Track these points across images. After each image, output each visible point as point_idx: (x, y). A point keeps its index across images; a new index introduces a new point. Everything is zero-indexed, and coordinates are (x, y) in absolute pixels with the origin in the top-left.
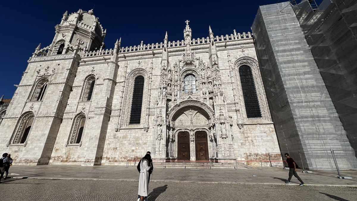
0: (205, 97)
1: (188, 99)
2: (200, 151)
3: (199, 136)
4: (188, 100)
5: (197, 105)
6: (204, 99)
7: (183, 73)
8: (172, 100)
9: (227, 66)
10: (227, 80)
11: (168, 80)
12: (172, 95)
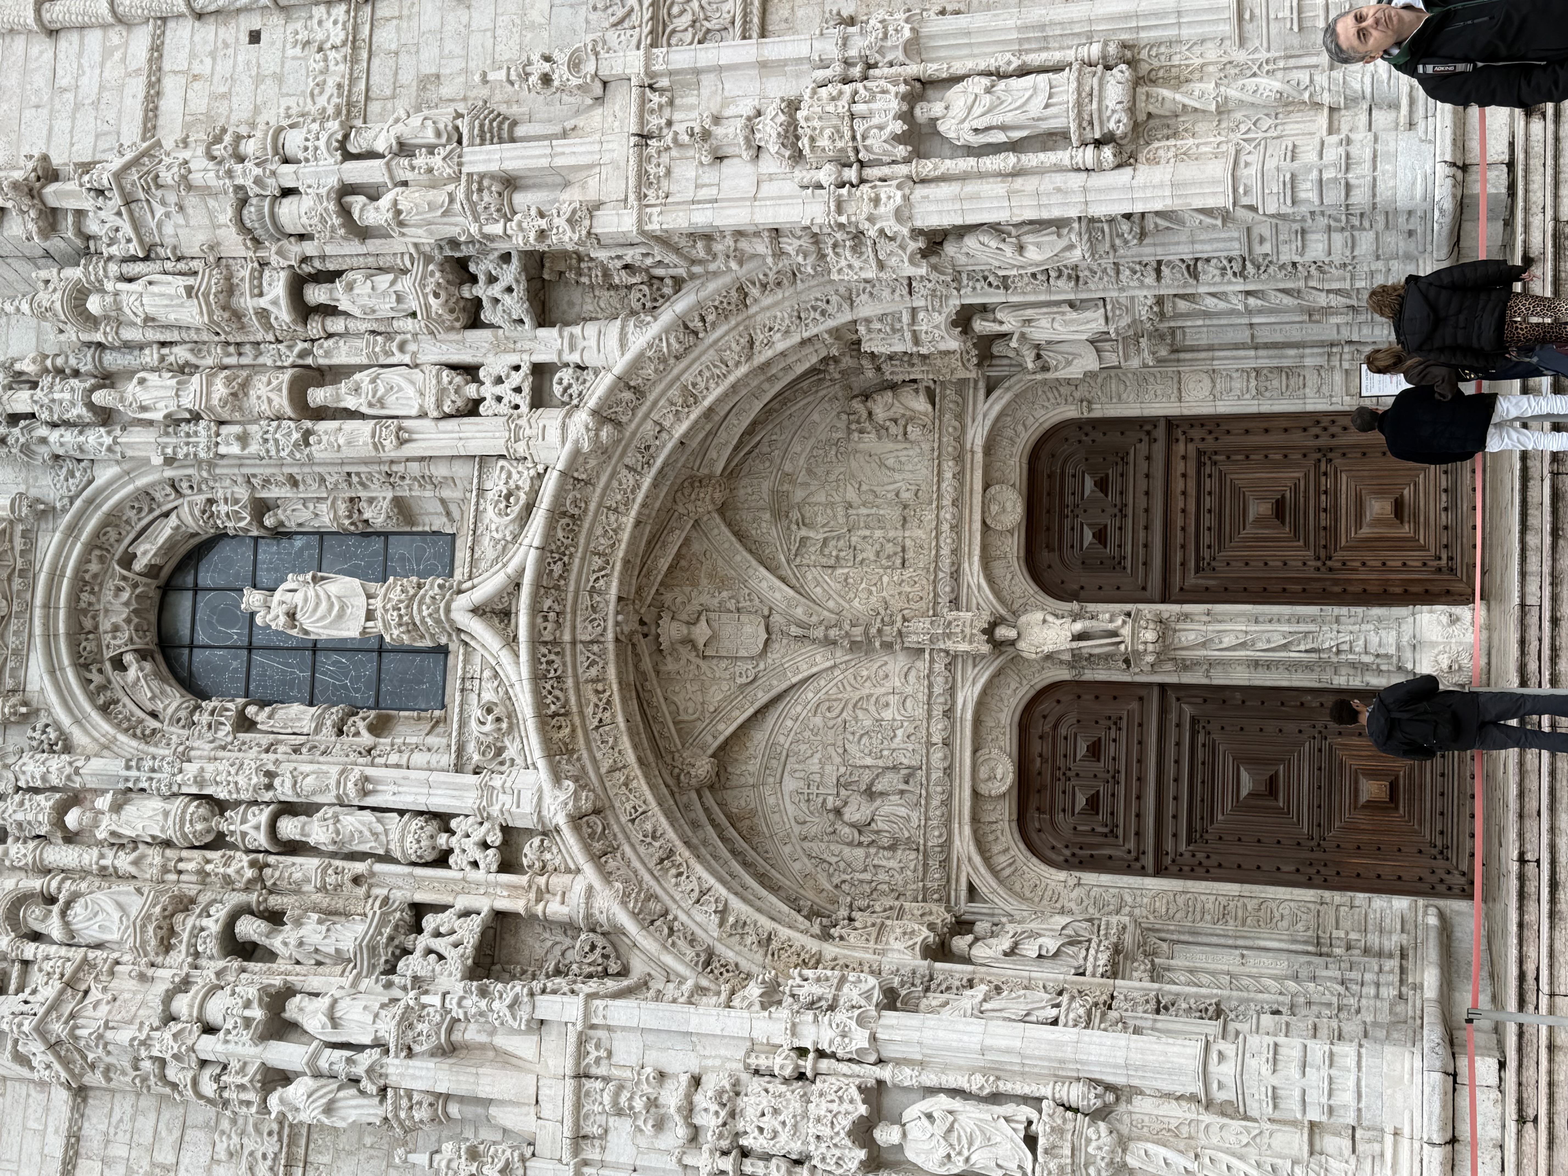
0: (516, 379)
1: (511, 642)
2: (1332, 531)
3: (1101, 536)
4: (536, 641)
5: (629, 521)
6: (539, 401)
7: (104, 709)
8: (503, 904)
9: (107, 53)
10: (315, 62)
11: (166, 946)
12: (420, 897)
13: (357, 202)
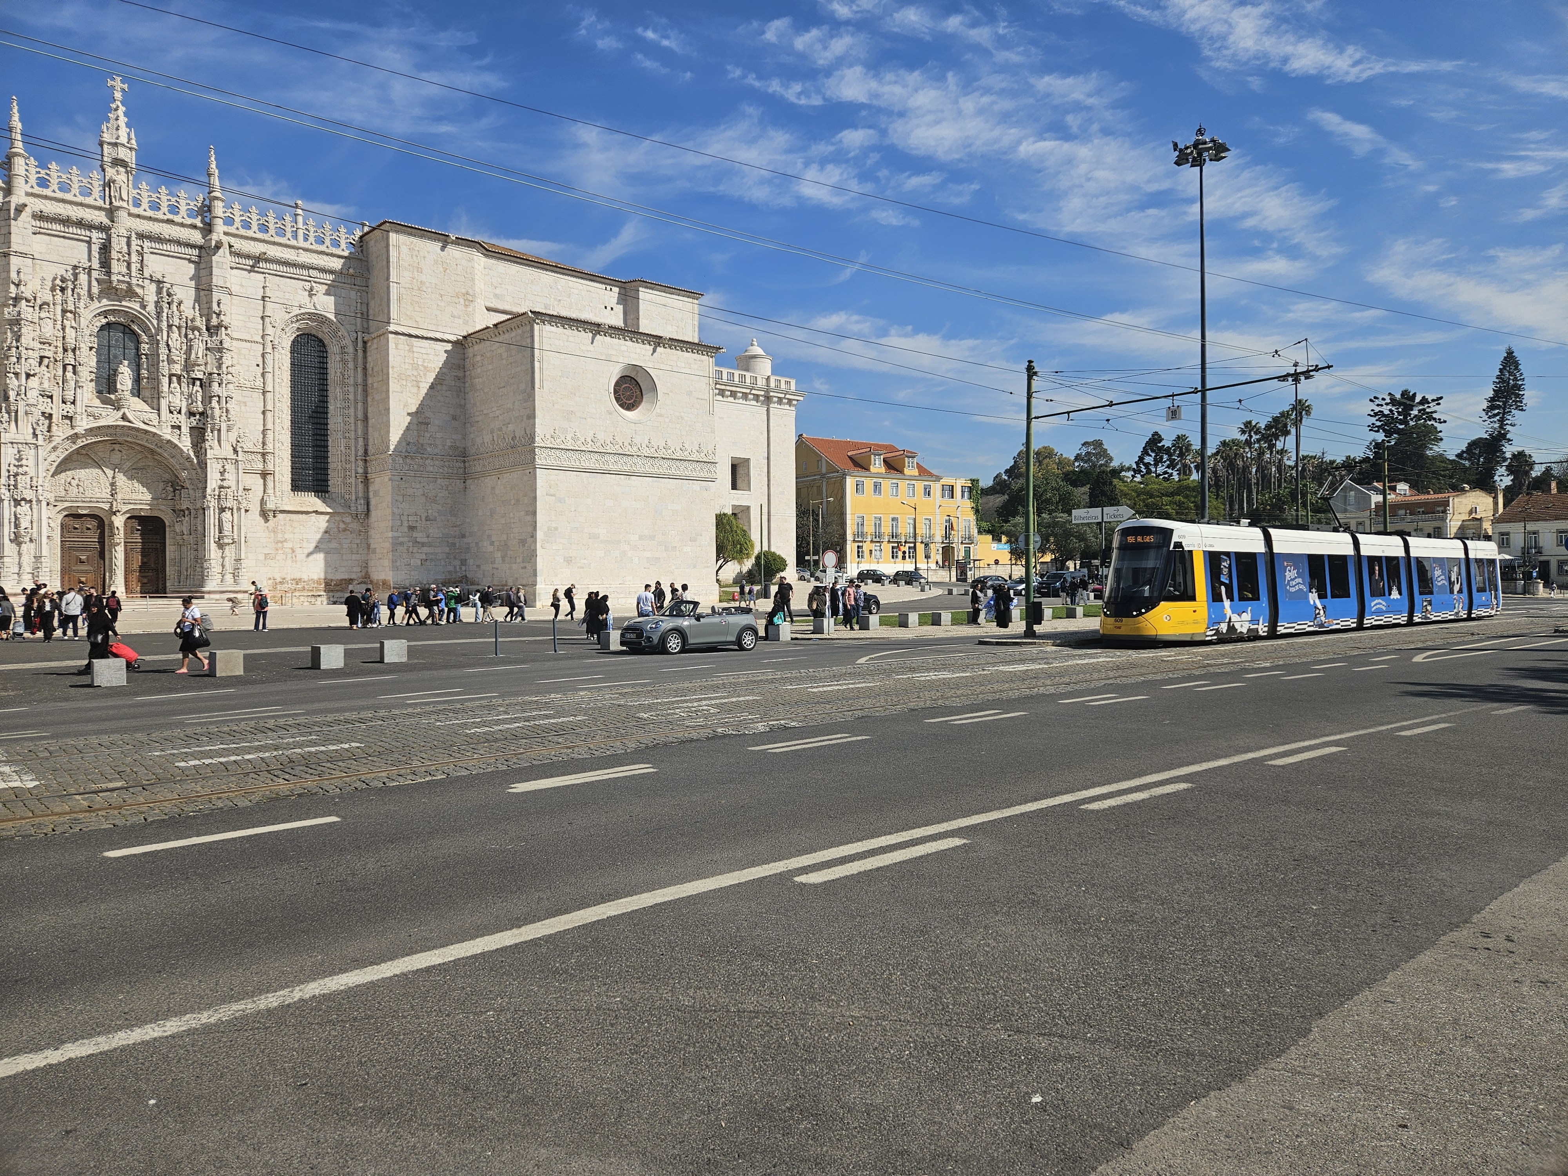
0: (178, 423)
1: (117, 420)
2: (141, 573)
3: (139, 530)
4: (117, 426)
5: (145, 444)
6: (173, 427)
7: (95, 316)
8: (54, 416)
9: (257, 330)
10: (252, 379)
11: (41, 343)
12: (54, 398)
13: (217, 399)
